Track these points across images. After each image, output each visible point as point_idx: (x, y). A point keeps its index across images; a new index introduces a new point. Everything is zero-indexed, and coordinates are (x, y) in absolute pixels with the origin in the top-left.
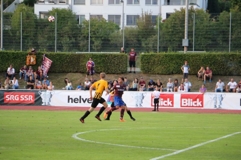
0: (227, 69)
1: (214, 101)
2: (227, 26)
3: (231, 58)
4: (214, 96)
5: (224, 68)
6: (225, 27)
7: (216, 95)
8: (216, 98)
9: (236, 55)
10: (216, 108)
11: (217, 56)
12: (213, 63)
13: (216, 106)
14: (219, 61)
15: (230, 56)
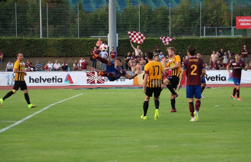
0: (15, 52)
1: (7, 80)
2: (5, 15)
3: (19, 42)
4: (7, 75)
5: (13, 51)
6: (4, 15)
7: (9, 74)
8: (9, 76)
9: (22, 39)
10: (8, 85)
11: (6, 40)
12: (4, 46)
13: (8, 84)
14: (8, 44)
15: (17, 40)
